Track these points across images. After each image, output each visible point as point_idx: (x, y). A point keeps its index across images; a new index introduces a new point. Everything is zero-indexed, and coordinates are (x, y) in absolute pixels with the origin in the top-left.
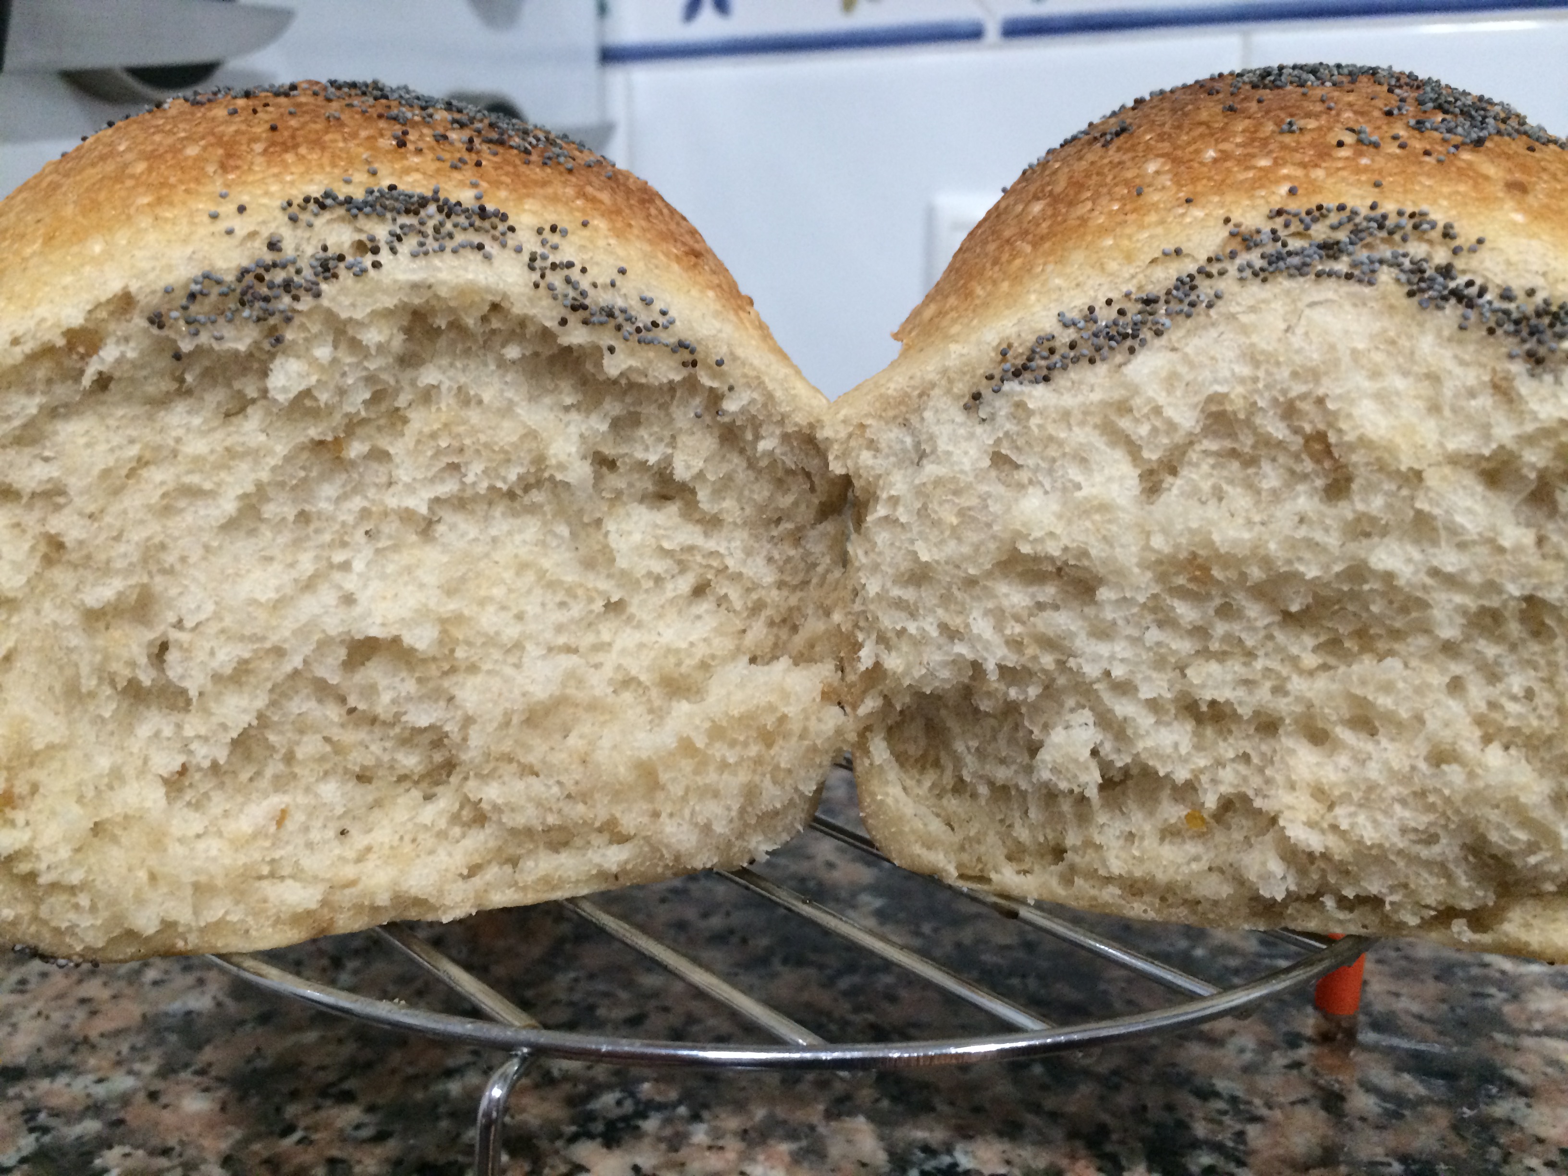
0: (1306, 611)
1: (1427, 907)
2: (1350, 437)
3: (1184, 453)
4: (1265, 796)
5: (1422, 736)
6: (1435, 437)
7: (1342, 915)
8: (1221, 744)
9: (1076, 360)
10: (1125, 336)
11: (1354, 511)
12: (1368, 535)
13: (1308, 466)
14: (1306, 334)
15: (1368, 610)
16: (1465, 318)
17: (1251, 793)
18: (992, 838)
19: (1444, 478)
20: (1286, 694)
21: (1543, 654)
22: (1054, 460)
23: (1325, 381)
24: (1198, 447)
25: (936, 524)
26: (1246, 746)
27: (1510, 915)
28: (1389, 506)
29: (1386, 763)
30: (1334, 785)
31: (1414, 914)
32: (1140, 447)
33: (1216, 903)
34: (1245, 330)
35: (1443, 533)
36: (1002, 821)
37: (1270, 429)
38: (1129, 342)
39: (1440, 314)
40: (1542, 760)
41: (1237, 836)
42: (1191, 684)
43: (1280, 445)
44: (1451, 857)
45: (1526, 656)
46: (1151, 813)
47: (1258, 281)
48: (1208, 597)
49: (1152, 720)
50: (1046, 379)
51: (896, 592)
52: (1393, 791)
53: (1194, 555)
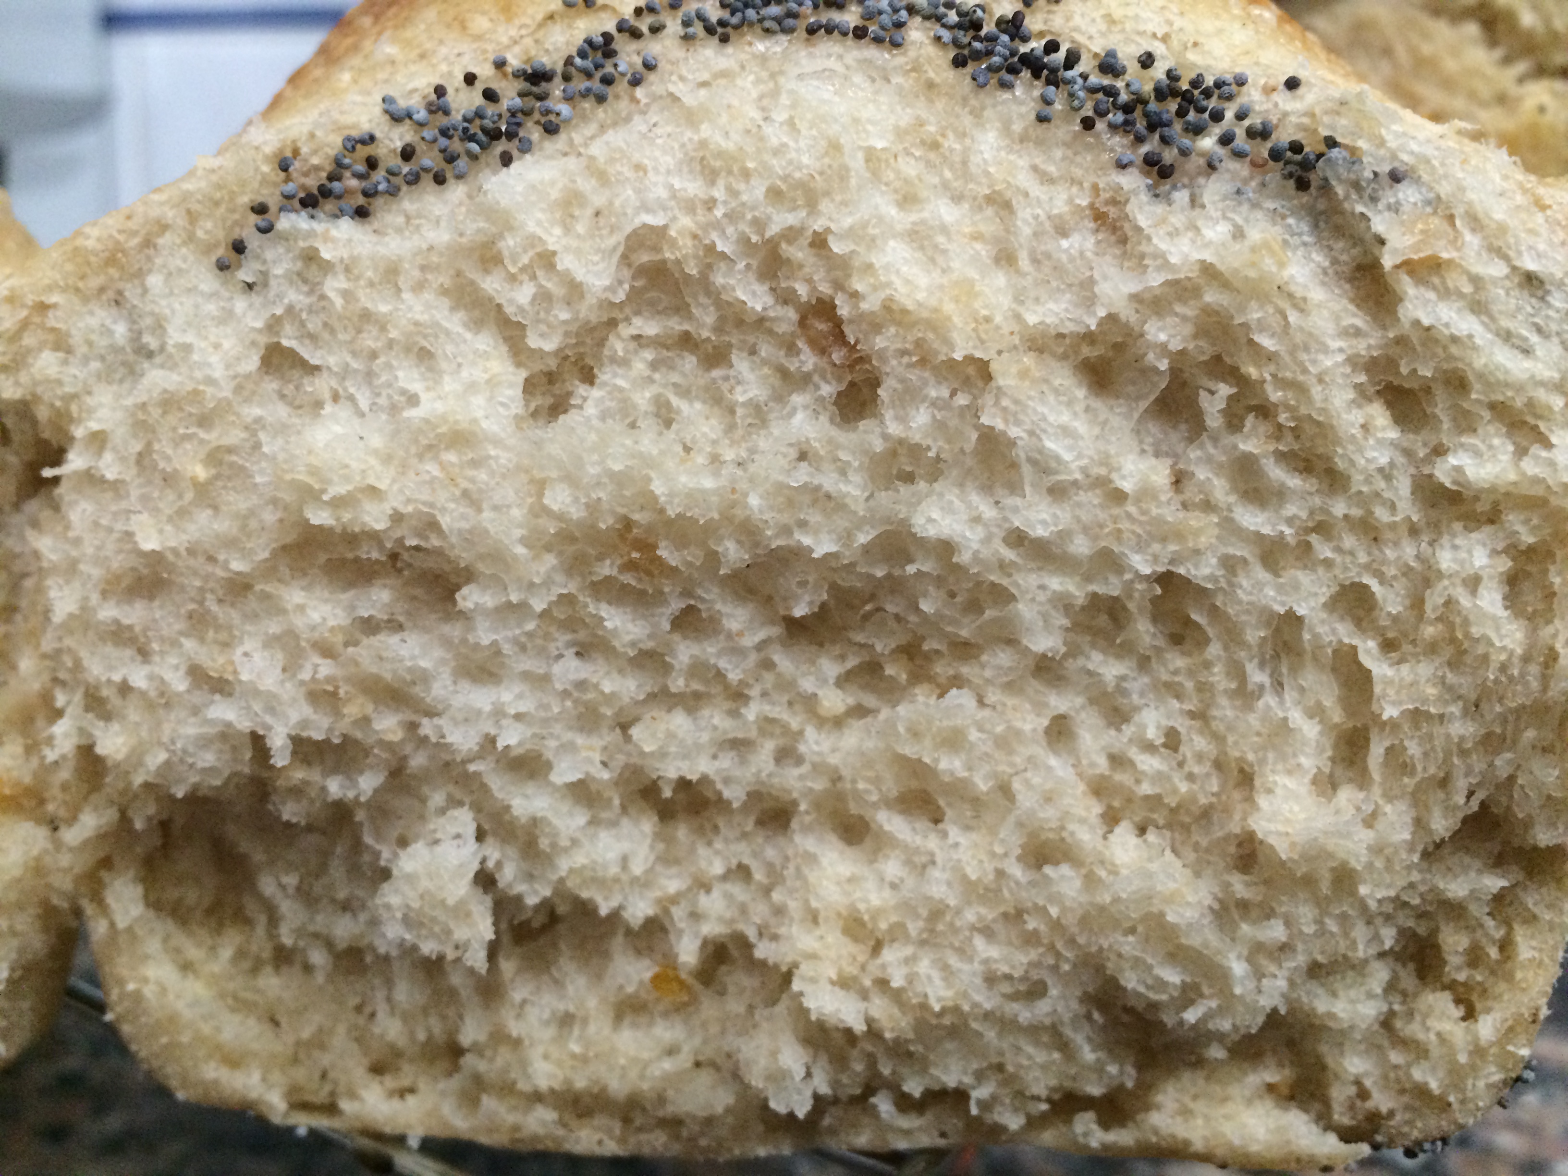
0: (822, 614)
1: (1038, 1098)
2: (870, 304)
3: (601, 343)
4: (775, 938)
5: (1011, 819)
6: (1005, 302)
7: (906, 1122)
8: (702, 851)
9: (414, 180)
10: (494, 135)
11: (885, 437)
12: (909, 478)
13: (808, 360)
14: (791, 123)
15: (917, 610)
16: (1047, 102)
17: (751, 934)
18: (340, 1039)
19: (1024, 374)
20: (799, 760)
21: (1191, 673)
22: (374, 355)
23: (825, 206)
24: (626, 331)
25: (169, 479)
26: (742, 852)
27: (1160, 1098)
28: (940, 426)
29: (957, 869)
30: (876, 914)
31: (1016, 1110)
32: (521, 327)
33: (709, 1121)
34: (692, 118)
35: (1027, 470)
36: (359, 1009)
37: (741, 294)
38: (501, 146)
39: (1006, 95)
40: (1196, 847)
41: (735, 1006)
42: (642, 754)
43: (761, 322)
44: (1067, 1017)
45: (1165, 677)
46: (599, 977)
47: (715, 40)
48: (659, 598)
49: (581, 818)
50: (361, 213)
51: (108, 612)
52: (970, 916)
53: (628, 524)
